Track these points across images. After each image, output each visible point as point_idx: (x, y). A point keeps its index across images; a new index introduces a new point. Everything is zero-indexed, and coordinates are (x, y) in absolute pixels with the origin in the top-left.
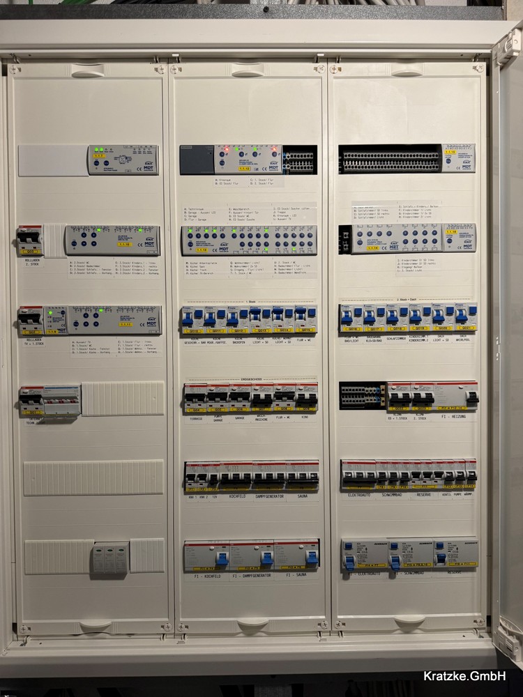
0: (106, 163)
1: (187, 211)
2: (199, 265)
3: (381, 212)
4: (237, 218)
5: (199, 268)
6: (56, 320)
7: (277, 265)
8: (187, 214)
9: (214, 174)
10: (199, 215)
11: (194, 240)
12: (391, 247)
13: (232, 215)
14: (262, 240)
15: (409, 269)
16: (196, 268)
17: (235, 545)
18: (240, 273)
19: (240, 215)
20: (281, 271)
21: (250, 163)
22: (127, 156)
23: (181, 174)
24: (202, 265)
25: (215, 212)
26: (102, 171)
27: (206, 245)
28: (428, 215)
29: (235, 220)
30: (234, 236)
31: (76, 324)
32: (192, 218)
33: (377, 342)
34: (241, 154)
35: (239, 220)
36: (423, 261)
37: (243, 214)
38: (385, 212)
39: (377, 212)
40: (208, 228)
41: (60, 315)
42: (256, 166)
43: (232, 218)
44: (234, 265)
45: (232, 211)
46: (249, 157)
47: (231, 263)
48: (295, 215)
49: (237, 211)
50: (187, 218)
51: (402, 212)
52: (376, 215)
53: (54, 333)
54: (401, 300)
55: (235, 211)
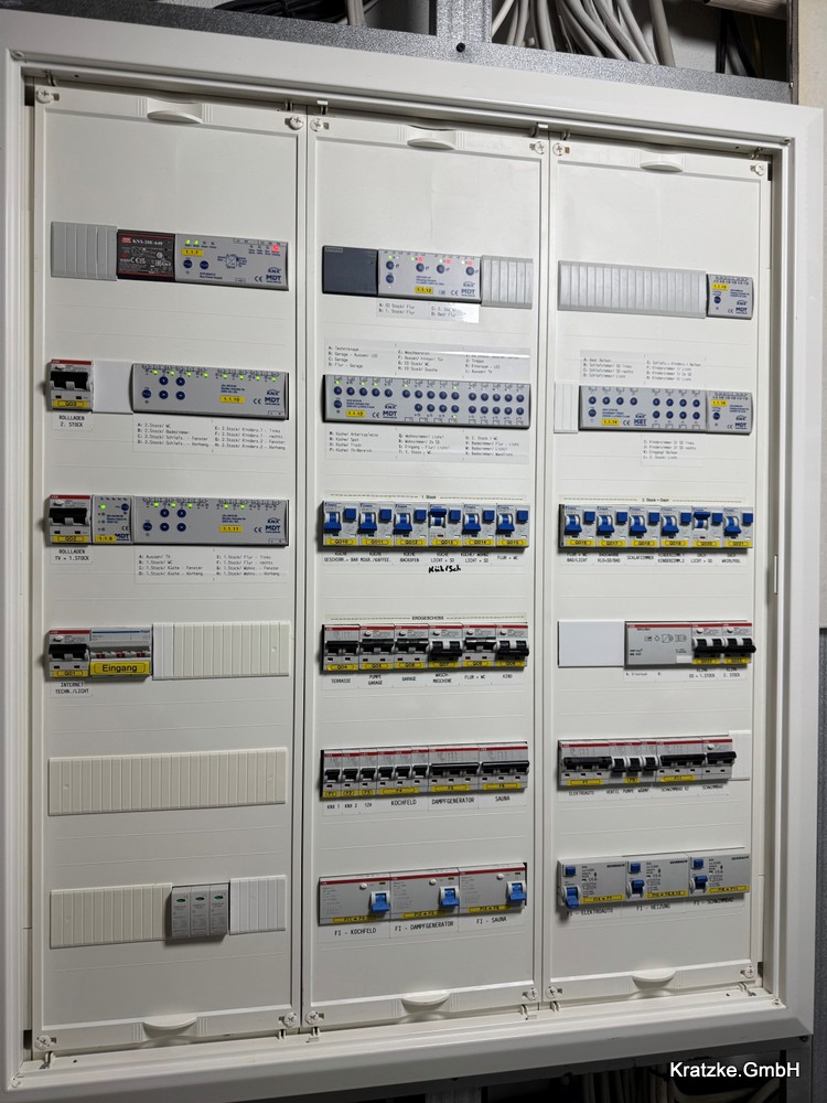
0: (204, 265)
1: (333, 351)
2: (349, 436)
3: (622, 369)
4: (410, 366)
5: (349, 441)
6: (111, 519)
7: (470, 441)
8: (333, 356)
9: (376, 296)
10: (352, 359)
11: (344, 397)
12: (636, 421)
13: (403, 361)
14: (449, 402)
15: (659, 455)
16: (344, 442)
17: (399, 878)
18: (413, 452)
19: (415, 361)
20: (475, 452)
21: (432, 282)
22: (238, 256)
23: (324, 292)
24: (354, 437)
25: (375, 356)
26: (197, 277)
27: (362, 406)
28: (687, 377)
29: (407, 368)
30: (406, 394)
31: (147, 527)
32: (341, 362)
33: (613, 563)
34: (419, 268)
35: (413, 369)
36: (678, 445)
37: (419, 361)
38: (627, 369)
39: (615, 368)
40: (365, 379)
41: (121, 512)
42: (442, 288)
43: (403, 366)
44: (404, 439)
45: (404, 355)
46: (430, 272)
47: (400, 436)
48: (498, 367)
49: (410, 356)
50: (333, 362)
51: (651, 370)
52: (615, 373)
53: (108, 541)
54: (648, 500)
55: (408, 356)
